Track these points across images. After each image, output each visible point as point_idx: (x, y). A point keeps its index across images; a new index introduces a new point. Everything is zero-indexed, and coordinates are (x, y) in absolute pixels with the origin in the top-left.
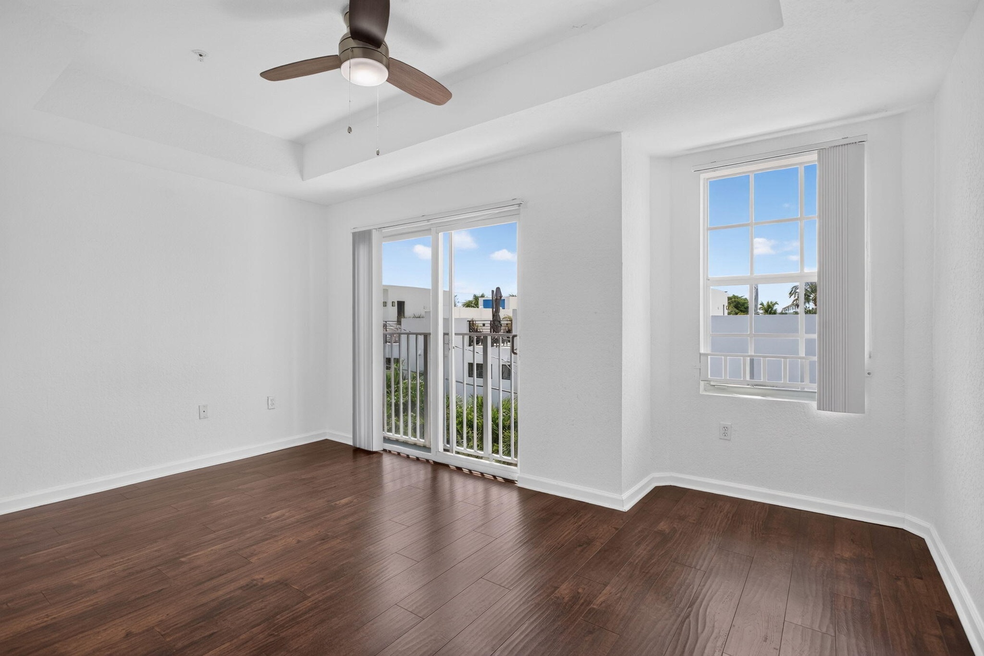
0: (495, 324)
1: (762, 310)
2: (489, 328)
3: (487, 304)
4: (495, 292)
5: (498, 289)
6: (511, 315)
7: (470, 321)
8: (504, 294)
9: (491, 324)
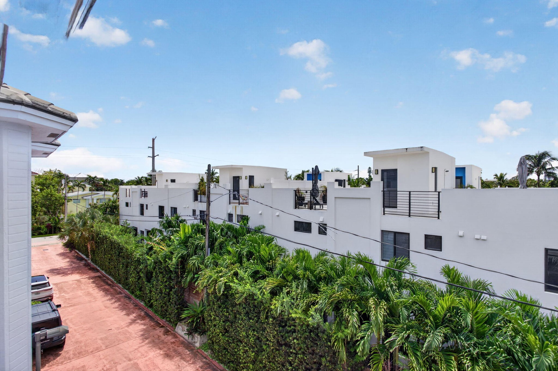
0: (314, 192)
1: (497, 179)
2: (310, 196)
3: (310, 177)
4: (314, 169)
5: (317, 167)
6: (326, 185)
7: (295, 191)
8: (321, 170)
9: (311, 193)
